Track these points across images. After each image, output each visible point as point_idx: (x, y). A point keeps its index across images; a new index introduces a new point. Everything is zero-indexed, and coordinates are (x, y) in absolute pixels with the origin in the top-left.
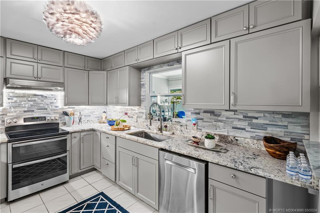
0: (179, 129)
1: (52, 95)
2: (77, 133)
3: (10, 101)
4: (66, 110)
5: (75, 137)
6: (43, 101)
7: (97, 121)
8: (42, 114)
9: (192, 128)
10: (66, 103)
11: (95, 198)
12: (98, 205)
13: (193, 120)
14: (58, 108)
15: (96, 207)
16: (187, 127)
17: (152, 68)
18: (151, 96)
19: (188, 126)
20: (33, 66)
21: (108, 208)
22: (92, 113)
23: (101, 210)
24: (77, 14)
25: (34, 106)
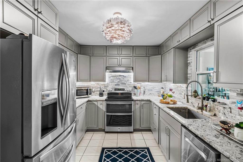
0: (221, 111)
1: (128, 75)
2: (139, 101)
3: (110, 79)
4: (136, 85)
5: (137, 104)
6: (124, 79)
7: (157, 94)
8: (123, 87)
9: (238, 112)
10: (134, 80)
11: (142, 149)
12: (142, 154)
13: (238, 103)
14: (132, 84)
15: (140, 155)
16: (232, 111)
17: (197, 46)
18: (197, 74)
19: (233, 109)
20: (118, 58)
21: (146, 160)
22: (154, 88)
23: (142, 158)
24: (112, 27)
25: (120, 82)
